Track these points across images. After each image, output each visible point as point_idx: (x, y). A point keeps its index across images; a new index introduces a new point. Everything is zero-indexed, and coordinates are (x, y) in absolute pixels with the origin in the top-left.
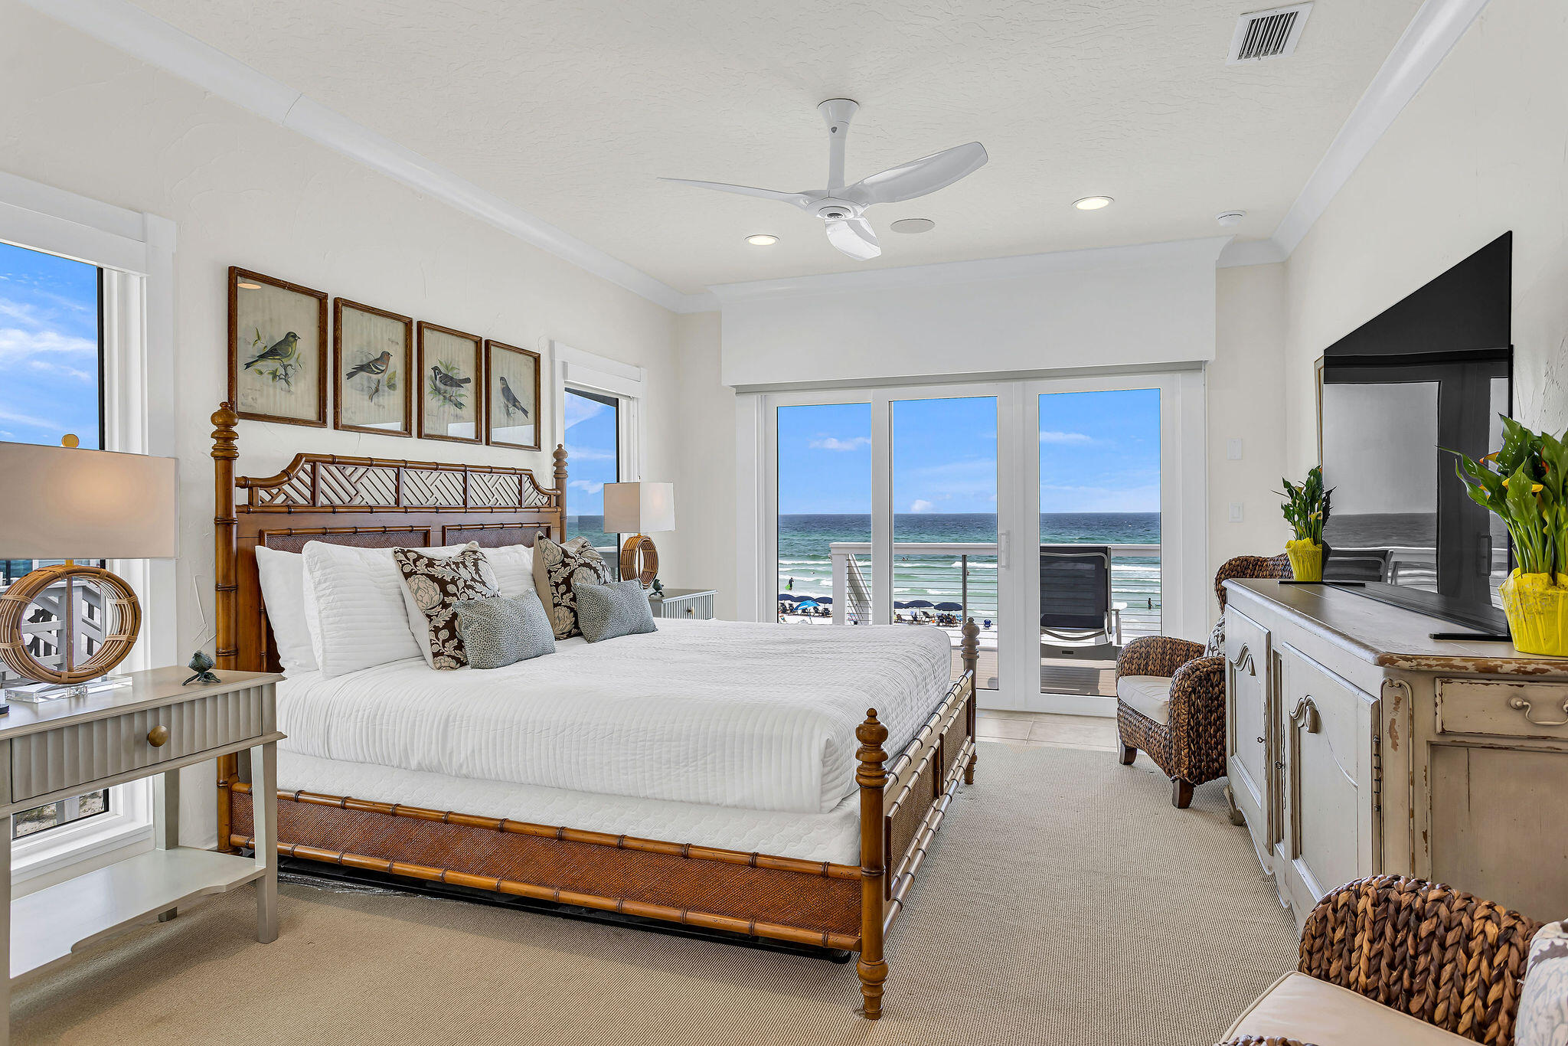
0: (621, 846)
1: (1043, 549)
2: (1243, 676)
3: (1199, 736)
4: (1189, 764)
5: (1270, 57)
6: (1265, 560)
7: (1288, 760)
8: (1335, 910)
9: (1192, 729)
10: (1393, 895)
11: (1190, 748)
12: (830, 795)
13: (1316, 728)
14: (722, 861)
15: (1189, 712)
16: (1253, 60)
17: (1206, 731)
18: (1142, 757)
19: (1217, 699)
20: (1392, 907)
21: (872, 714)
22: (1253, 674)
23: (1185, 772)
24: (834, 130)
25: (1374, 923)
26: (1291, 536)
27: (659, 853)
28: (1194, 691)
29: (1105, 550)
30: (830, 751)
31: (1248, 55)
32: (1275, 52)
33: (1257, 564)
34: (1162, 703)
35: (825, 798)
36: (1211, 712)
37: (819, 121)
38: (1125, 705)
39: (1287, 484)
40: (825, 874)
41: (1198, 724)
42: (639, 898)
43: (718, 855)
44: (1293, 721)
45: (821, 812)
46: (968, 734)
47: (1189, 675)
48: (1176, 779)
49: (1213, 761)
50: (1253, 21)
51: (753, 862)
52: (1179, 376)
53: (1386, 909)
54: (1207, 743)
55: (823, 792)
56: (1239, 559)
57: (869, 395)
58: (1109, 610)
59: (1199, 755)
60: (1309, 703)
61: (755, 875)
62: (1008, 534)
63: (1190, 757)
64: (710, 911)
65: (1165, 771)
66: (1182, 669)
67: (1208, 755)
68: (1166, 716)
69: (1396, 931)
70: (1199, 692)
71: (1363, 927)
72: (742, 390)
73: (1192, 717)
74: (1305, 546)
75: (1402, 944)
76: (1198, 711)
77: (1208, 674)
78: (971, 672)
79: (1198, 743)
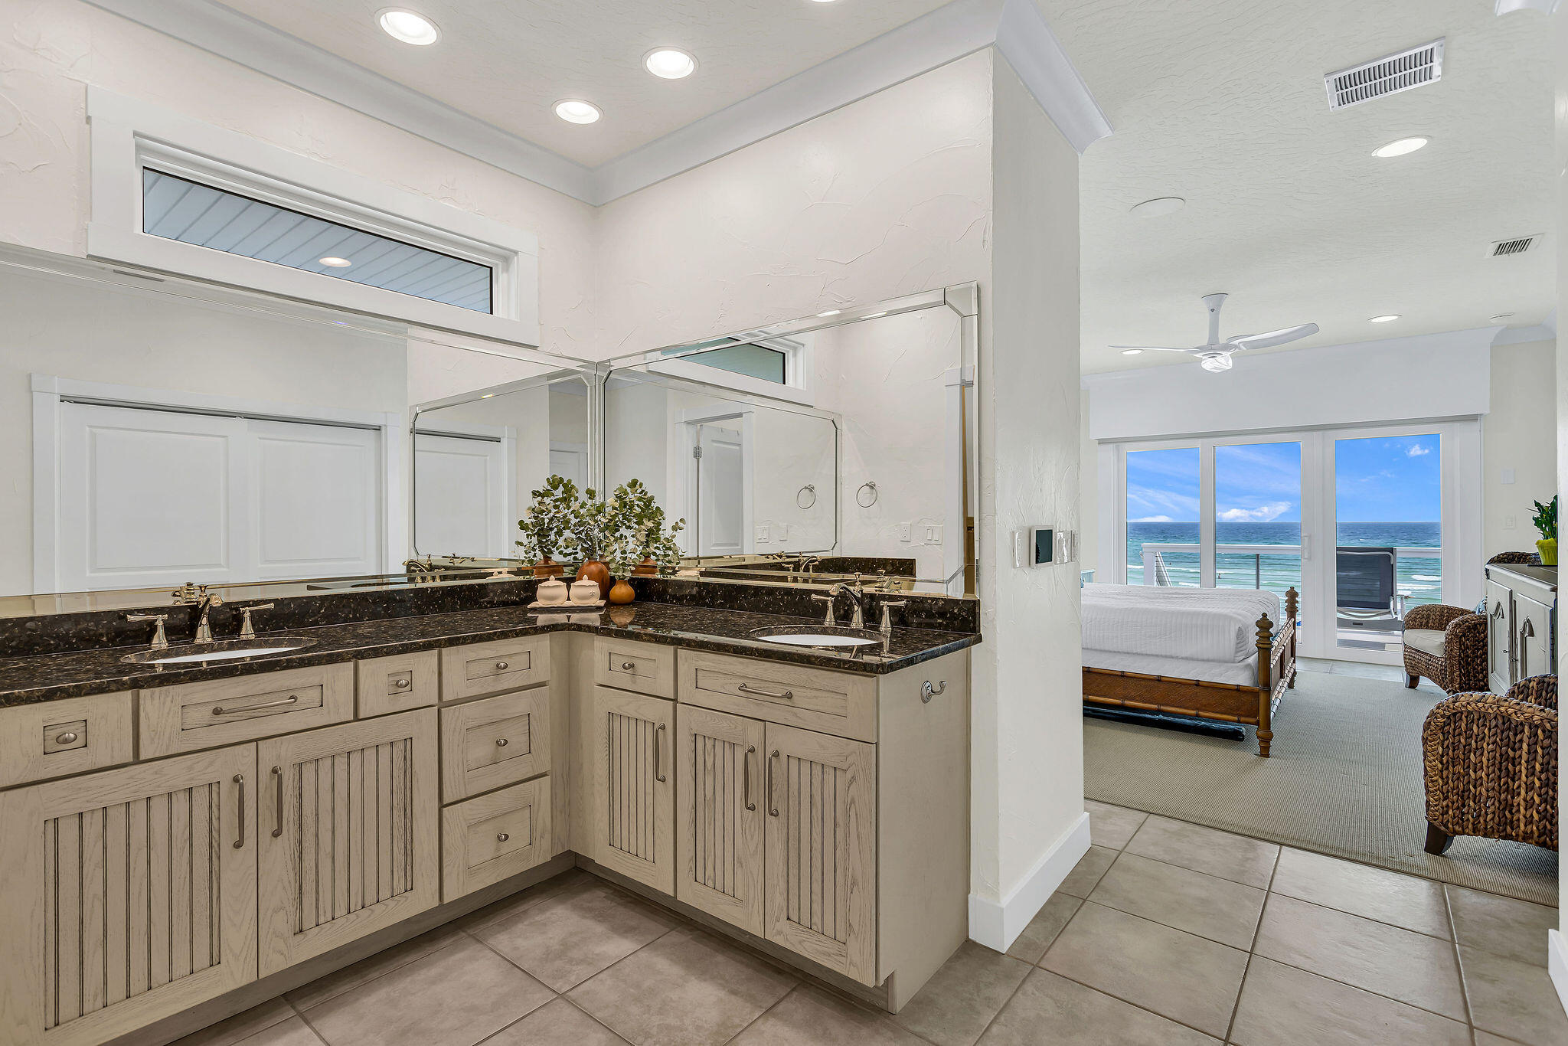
0: (1123, 675)
1: (1338, 549)
2: (1498, 622)
3: (1468, 664)
4: (1460, 681)
5: (1516, 253)
6: (1529, 555)
7: (1519, 657)
8: (1518, 688)
9: (1463, 659)
10: (1546, 680)
11: (1461, 672)
12: (1239, 654)
13: (1532, 634)
14: (1180, 683)
15: (1460, 648)
16: (1504, 256)
17: (1473, 661)
18: (1425, 682)
19: (1482, 641)
20: (1546, 685)
21: (1265, 615)
22: (1503, 617)
23: (1457, 686)
24: (1213, 310)
25: (1537, 691)
26: (1541, 537)
27: (1144, 679)
28: (1464, 635)
29: (1391, 550)
30: (1241, 634)
31: (1501, 253)
32: (1520, 251)
33: (1521, 557)
34: (1439, 643)
35: (1237, 655)
36: (1478, 650)
37: (1203, 307)
38: (1410, 648)
39: (1537, 504)
40: (1238, 689)
41: (1468, 656)
42: (1131, 699)
43: (1178, 680)
44: (1522, 634)
45: (1234, 662)
46: (1292, 656)
47: (1460, 624)
48: (1450, 691)
49: (1479, 681)
50: (1501, 245)
51: (1198, 684)
52: (1457, 425)
53: (1543, 685)
54: (1474, 669)
55: (1237, 652)
56: (1506, 554)
57: (1198, 443)
58: (1394, 595)
59: (1468, 676)
60: (1528, 621)
61: (1198, 690)
62: (1310, 537)
63: (1461, 677)
64: (1173, 706)
65: (1441, 686)
66: (1455, 621)
67: (1475, 677)
68: (1443, 651)
69: (1547, 693)
70: (1468, 636)
71: (1532, 694)
72: (1102, 442)
73: (1463, 651)
74: (1549, 543)
75: (1549, 699)
76: (1468, 648)
77: (1475, 625)
78: (1293, 620)
79: (1467, 668)
